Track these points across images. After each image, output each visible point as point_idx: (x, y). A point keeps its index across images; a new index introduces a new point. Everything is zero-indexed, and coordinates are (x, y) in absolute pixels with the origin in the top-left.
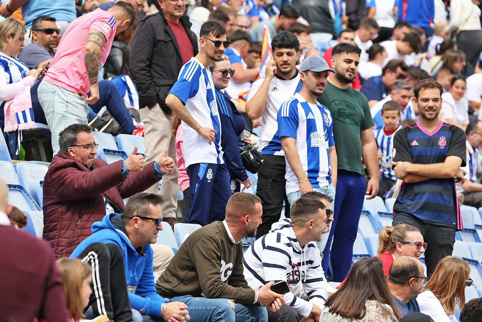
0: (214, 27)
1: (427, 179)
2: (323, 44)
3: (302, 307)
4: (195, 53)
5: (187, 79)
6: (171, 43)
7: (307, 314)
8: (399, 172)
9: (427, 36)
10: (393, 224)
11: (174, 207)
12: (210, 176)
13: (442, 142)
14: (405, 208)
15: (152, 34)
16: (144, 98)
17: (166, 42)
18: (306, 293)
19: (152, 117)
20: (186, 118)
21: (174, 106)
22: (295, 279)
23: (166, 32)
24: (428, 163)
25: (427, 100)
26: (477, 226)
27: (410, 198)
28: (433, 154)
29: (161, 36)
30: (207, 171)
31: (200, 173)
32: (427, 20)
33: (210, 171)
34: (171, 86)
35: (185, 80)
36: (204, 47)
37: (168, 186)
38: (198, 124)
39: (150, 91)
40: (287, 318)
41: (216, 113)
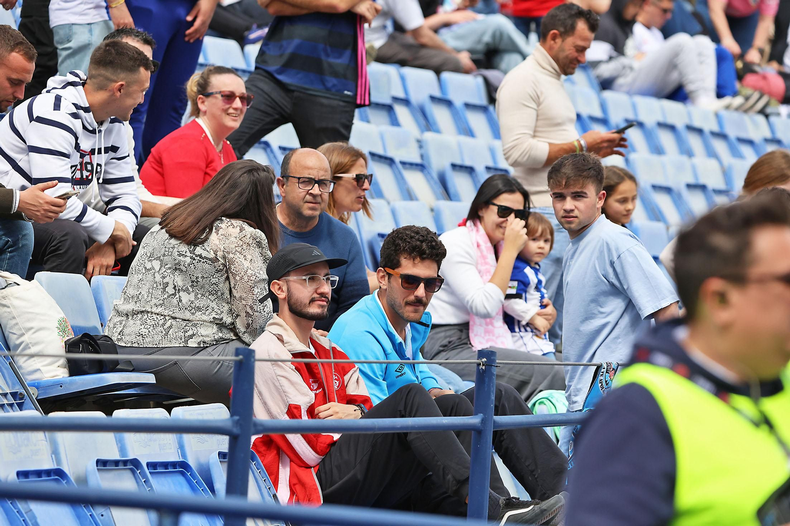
3: (97, 225)
7: (103, 238)
18: (103, 201)
22: (84, 177)
26: (396, 99)
40: (68, 243)
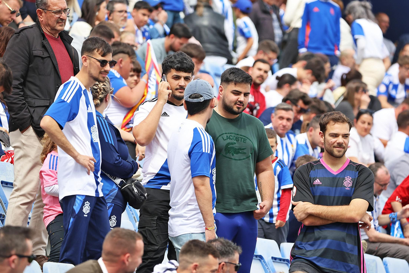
0: (99, 45)
1: (330, 222)
2: (217, 69)
4: (76, 72)
5: (65, 100)
6: (49, 59)
8: (299, 212)
9: (332, 65)
10: (290, 271)
11: (44, 243)
12: (87, 209)
13: (348, 183)
14: (304, 254)
15: (28, 48)
16: (16, 120)
17: (43, 58)
19: (24, 141)
20: (63, 144)
21: (49, 129)
23: (44, 46)
24: (332, 204)
25: (336, 135)
27: (310, 243)
28: (337, 195)
29: (38, 51)
30: (83, 204)
31: (75, 205)
32: (332, 47)
33: (87, 204)
34: (47, 107)
35: (63, 101)
36: (87, 67)
37: (38, 219)
38: (76, 151)
39: (23, 112)
41: (97, 140)
